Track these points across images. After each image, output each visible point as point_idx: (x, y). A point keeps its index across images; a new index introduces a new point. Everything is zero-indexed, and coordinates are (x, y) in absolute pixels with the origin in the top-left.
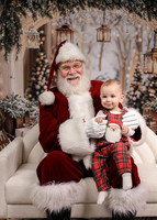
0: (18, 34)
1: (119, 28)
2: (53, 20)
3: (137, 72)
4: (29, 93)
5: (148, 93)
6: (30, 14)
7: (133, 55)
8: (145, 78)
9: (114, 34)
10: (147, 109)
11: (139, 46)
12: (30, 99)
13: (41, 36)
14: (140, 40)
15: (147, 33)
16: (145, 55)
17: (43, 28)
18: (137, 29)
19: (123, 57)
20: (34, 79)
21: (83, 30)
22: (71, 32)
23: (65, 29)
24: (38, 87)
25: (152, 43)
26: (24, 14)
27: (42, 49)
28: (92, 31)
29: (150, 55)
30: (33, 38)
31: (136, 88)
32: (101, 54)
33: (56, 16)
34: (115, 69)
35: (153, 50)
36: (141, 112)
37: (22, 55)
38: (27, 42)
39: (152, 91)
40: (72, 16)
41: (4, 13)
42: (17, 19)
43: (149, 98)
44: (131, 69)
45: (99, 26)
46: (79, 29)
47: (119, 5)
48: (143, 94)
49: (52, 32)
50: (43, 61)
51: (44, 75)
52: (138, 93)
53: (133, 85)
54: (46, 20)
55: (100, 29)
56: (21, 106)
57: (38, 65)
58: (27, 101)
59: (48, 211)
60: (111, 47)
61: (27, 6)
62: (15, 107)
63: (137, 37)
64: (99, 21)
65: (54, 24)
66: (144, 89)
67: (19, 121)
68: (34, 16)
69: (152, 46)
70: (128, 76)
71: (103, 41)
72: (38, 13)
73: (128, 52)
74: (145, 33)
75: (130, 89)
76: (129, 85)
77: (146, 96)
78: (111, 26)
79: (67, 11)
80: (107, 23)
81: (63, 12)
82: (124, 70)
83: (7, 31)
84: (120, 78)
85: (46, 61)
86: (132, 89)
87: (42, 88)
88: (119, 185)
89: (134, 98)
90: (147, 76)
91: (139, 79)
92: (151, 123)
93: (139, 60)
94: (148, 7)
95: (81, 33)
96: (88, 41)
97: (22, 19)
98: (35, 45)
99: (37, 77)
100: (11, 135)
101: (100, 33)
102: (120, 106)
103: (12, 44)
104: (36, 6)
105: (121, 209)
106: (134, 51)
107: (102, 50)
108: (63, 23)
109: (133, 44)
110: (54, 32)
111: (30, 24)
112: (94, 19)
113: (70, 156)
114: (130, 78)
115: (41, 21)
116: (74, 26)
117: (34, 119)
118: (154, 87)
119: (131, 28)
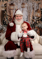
1: (28, 3)
2: (8, 2)
3: (33, 16)
4: (2, 23)
5: (36, 22)
7: (32, 11)
8: (35, 18)
9: (26, 5)
10: (36, 27)
11: (33, 9)
12: (3, 25)
13: (5, 7)
14: (34, 7)
16: (35, 11)
17: (6, 4)
18: (33, 3)
19: (29, 12)
20: (3, 19)
21: (17, 4)
22: (14, 5)
23: (12, 4)
25: (37, 7)
27: (6, 10)
31: (33, 21)
32: (23, 11)
34: (27, 15)
35: (38, 10)
38: (1, 8)
39: (38, 22)
43: (37, 24)
44: (31, 15)
45: (22, 3)
46: (16, 4)
48: (35, 23)
49: (8, 5)
50: (6, 14)
51: (6, 18)
52: (33, 22)
53: (32, 20)
54: (6, 2)
55: (22, 4)
57: (5, 15)
58: (2, 25)
60: (25, 9)
63: (33, 6)
65: (9, 3)
66: (35, 21)
68: (3, 1)
70: (30, 17)
71: (23, 7)
73: (30, 10)
74: (35, 4)
75: (31, 21)
76: (31, 20)
77: (36, 23)
78: (25, 3)
80: (24, 2)
84: (28, 18)
85: (7, 14)
86: (32, 21)
87: (6, 22)
89: (32, 24)
90: (36, 17)
91: (34, 18)
92: (38, 31)
93: (34, 13)
95: (16, 5)
96: (19, 8)
98: (4, 9)
99: (4, 18)
101: (22, 5)
106: (32, 10)
107: (23, 10)
108: (11, 3)
109: (32, 8)
110: (9, 5)
111: (2, 3)
112: (20, 1)
114: (31, 18)
116: (14, 4)
117: (4, 31)
118: (38, 20)
119: (31, 3)
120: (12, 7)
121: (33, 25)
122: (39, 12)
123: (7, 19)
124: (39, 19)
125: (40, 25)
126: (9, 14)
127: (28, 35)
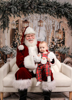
0: (8, 23)
1: (46, 21)
2: (21, 18)
3: (53, 38)
4: (12, 45)
5: (57, 45)
6: (13, 16)
8: (56, 40)
9: (44, 23)
10: (56, 51)
13: (17, 24)
15: (57, 23)
16: (56, 31)
17: (18, 21)
18: (53, 22)
19: (48, 32)
22: (28, 22)
23: (26, 21)
24: (15, 43)
26: (11, 16)
27: (17, 29)
28: (36, 22)
29: (58, 31)
30: (14, 25)
31: (52, 44)
32: (39, 31)
33: (23, 16)
34: (44, 36)
35: (59, 30)
36: (54, 53)
37: (9, 31)
38: (12, 26)
39: (59, 45)
40: (29, 17)
41: (3, 15)
42: (8, 18)
44: (50, 36)
45: (39, 21)
46: (31, 21)
47: (46, 13)
48: (55, 46)
50: (17, 33)
52: (53, 46)
54: (19, 18)
56: (9, 50)
57: (16, 35)
58: (11, 48)
59: (19, 90)
60: (43, 28)
61: (12, 13)
62: (6, 50)
63: (53, 25)
64: (39, 19)
65: (22, 20)
66: (55, 44)
67: (8, 56)
68: (14, 16)
69: (58, 28)
71: (40, 26)
72: (16, 15)
73: (49, 30)
74: (56, 23)
75: (50, 44)
76: (50, 42)
77: (56, 47)
78: (43, 21)
79: (27, 15)
80: (42, 19)
81: (25, 15)
82: (48, 37)
83: (4, 22)
84: (47, 40)
85: (19, 33)
87: (17, 43)
88: (46, 80)
91: (54, 40)
92: (58, 57)
93: (54, 33)
94: (57, 14)
95: (32, 23)
96: (34, 26)
97: (10, 17)
98: (15, 27)
99: (15, 39)
100: (5, 61)
101: (39, 23)
102: (47, 51)
103: (6, 27)
104: (15, 13)
105: (46, 89)
106: (52, 30)
107: (40, 29)
108: (25, 19)
109: (52, 27)
110: (21, 22)
111: (13, 19)
112: (37, 18)
113: (28, 69)
114: (50, 40)
115: (17, 18)
116: (29, 20)
117: (14, 55)
118: (59, 43)
119: (51, 21)
120: (26, 25)
121: (53, 48)
122: (60, 33)
123: (19, 40)
124: (61, 41)
125: (61, 49)
126: (21, 34)
127: (48, 61)
